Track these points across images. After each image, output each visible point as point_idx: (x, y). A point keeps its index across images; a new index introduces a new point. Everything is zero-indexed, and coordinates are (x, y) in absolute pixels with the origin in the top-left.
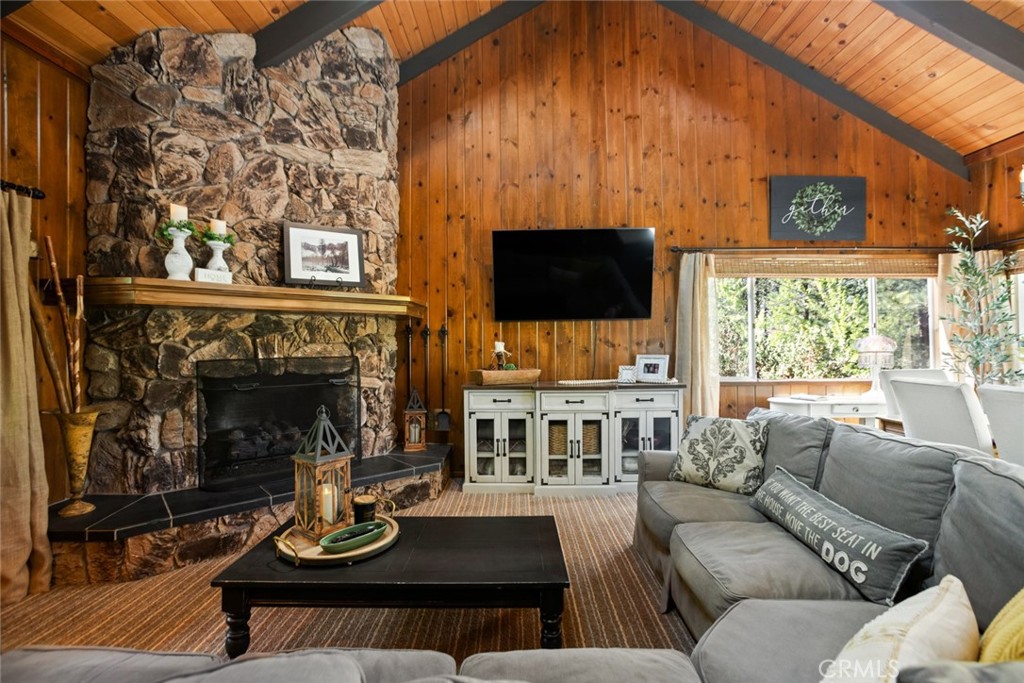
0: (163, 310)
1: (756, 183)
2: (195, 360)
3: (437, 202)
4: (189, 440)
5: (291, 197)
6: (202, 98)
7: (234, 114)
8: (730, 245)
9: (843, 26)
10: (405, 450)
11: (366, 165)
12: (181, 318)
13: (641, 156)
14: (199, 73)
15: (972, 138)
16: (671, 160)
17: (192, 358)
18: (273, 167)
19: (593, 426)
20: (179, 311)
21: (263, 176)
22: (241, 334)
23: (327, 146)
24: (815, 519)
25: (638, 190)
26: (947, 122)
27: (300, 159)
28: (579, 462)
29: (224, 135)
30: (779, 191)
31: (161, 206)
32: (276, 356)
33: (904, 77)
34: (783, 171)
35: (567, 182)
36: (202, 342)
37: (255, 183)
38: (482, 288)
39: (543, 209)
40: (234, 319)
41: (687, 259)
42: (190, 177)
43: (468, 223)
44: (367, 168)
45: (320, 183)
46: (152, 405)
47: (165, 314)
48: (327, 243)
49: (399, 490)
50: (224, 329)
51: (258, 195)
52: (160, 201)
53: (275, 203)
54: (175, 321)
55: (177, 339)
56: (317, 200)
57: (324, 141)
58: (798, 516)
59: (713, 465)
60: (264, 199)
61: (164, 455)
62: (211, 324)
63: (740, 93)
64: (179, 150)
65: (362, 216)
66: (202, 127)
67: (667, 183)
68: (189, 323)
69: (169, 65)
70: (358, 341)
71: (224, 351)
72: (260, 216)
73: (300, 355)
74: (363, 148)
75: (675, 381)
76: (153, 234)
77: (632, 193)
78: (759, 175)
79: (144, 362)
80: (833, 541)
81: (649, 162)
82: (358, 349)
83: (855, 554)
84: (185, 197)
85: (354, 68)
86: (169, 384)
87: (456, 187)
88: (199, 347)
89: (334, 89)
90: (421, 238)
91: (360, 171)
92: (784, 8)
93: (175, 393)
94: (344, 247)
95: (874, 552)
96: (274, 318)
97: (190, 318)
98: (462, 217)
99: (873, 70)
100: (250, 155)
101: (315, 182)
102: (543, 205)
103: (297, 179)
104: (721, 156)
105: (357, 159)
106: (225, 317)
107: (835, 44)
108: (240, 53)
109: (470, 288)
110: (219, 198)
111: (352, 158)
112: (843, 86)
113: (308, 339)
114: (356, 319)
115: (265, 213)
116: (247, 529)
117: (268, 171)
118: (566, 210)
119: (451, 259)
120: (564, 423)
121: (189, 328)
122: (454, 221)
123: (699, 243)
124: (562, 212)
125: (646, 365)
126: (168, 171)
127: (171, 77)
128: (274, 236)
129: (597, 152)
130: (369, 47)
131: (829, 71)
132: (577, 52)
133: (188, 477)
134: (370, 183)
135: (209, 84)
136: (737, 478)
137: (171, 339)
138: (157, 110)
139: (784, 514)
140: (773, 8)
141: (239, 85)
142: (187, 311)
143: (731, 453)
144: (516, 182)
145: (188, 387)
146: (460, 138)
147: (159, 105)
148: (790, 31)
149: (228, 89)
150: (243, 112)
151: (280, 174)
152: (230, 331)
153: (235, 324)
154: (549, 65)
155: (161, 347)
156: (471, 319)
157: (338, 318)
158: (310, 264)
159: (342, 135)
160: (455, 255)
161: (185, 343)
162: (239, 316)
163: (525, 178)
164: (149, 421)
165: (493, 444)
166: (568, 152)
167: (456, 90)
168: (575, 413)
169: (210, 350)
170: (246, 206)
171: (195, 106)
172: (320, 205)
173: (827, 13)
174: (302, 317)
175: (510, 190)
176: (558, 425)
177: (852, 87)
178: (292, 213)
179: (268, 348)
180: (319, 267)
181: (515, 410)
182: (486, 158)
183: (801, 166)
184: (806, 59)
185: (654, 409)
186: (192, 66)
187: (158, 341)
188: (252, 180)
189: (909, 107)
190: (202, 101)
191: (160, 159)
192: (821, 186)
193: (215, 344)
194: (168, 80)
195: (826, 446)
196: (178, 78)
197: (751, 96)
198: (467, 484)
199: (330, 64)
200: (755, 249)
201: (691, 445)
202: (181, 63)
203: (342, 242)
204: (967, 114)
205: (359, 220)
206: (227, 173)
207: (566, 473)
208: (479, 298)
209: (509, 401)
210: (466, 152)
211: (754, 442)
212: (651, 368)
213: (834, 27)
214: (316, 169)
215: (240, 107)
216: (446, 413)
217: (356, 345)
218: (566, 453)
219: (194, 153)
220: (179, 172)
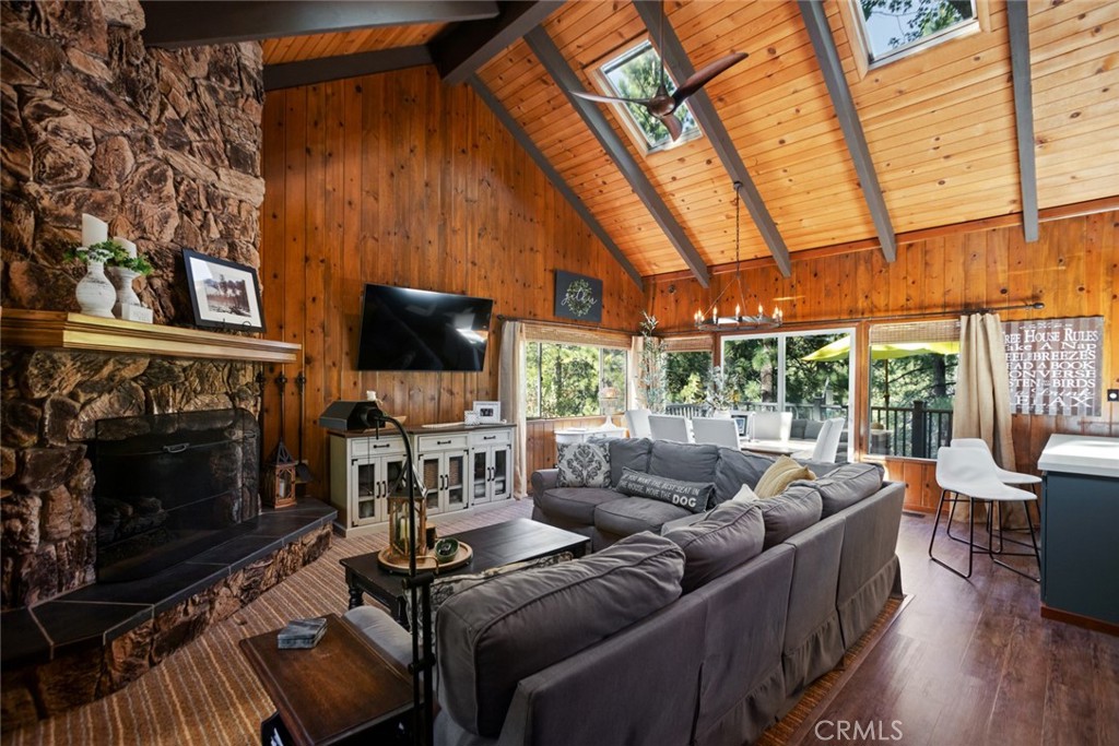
0: (48, 352)
1: (547, 273)
2: (86, 419)
3: (295, 240)
4: (78, 525)
5: (182, 218)
6: (89, 69)
7: (124, 100)
8: (531, 317)
9: (604, 183)
10: (276, 507)
11: (247, 192)
12: (69, 364)
13: (477, 235)
14: (84, 32)
15: (647, 268)
16: (497, 243)
17: (83, 417)
18: (162, 178)
19: (457, 462)
20: (67, 354)
21: (154, 187)
22: (134, 385)
23: (214, 162)
24: (665, 486)
25: (474, 264)
26: (639, 256)
27: (191, 173)
28: (447, 492)
29: (114, 126)
30: (560, 281)
31: (44, 209)
32: (170, 411)
33: (626, 224)
34: (562, 268)
35: (420, 245)
36: (95, 395)
37: (146, 195)
38: (342, 335)
39: (399, 267)
40: (129, 365)
41: (508, 325)
42: (80, 175)
43: (328, 268)
44: (249, 196)
45: (209, 206)
46: (33, 484)
47: (49, 357)
48: (227, 280)
49: (313, 542)
50: (117, 378)
51: (151, 210)
52: (43, 202)
53: (166, 223)
54: (63, 368)
55: (65, 392)
56: (204, 226)
57: (211, 156)
58: (655, 488)
59: (585, 473)
60: (156, 217)
61: (48, 549)
62: (106, 371)
63: (540, 202)
64: (68, 136)
65: (244, 250)
66: (88, 108)
67: (493, 261)
68: (79, 371)
69: (48, 10)
70: (239, 391)
71: (116, 406)
72: (153, 237)
73: (192, 409)
74: (245, 172)
75: (505, 422)
76: (34, 245)
77: (470, 265)
78: (550, 267)
79: (17, 424)
80: (678, 493)
81: (482, 242)
82: (241, 400)
83: (689, 496)
84: (73, 200)
85: (237, 75)
86: (56, 452)
87: (316, 228)
88: (89, 402)
89: (221, 95)
90: (275, 276)
91: (243, 198)
92: (575, 156)
93: (64, 465)
94: (242, 285)
95: (697, 492)
96: (166, 364)
97: (78, 364)
98: (322, 261)
99: (612, 214)
100: (143, 158)
101: (204, 204)
102: (399, 263)
103: (188, 198)
104: (528, 247)
105: (241, 183)
106: (120, 363)
107: (597, 191)
108: (129, 20)
109: (328, 336)
110: (111, 208)
111: (236, 181)
112: (593, 215)
113: (199, 389)
114: (239, 366)
115: (156, 234)
116: (208, 608)
117: (159, 182)
118: (419, 271)
119: (309, 302)
120: (436, 461)
121: (79, 377)
122: (313, 263)
123: (513, 313)
124: (416, 273)
125: (482, 410)
126: (55, 162)
127: (52, 28)
128: (168, 265)
129: (445, 224)
130: (251, 55)
131: (588, 204)
132: (431, 127)
133: (77, 574)
134: (249, 213)
135: (93, 50)
136: (600, 478)
137: (57, 391)
138: (32, 70)
139: (644, 489)
140: (568, 153)
141: (129, 63)
142: (76, 354)
143: (594, 464)
144: (376, 236)
145: (77, 455)
146: (320, 177)
147: (37, 64)
148: (574, 171)
149: (114, 64)
150: (135, 100)
151: (169, 188)
152: (123, 381)
153: (128, 373)
154: (408, 133)
155: (47, 405)
156: (330, 367)
157: (222, 365)
158: (216, 304)
159: (225, 152)
160: (314, 299)
161: (73, 395)
162: (135, 362)
163: (384, 233)
164: (27, 507)
165: (373, 489)
166: (421, 218)
167: (316, 124)
168: (444, 451)
169: (101, 406)
170: (139, 223)
171: (79, 78)
172: (209, 232)
173: (598, 171)
174: (191, 363)
175: (370, 242)
176: (432, 464)
177: (598, 218)
178: (183, 238)
179: (163, 402)
180: (224, 307)
181: (394, 454)
182: (347, 206)
183: (572, 267)
184: (577, 191)
185: (497, 445)
186: (76, 20)
187: (45, 394)
188: (142, 190)
189: (624, 241)
190: (88, 72)
191: (45, 142)
192: (582, 282)
193: (105, 398)
194: (48, 31)
195: (650, 452)
196: (60, 33)
197: (547, 207)
198: (349, 529)
199: (216, 63)
200: (546, 321)
201: (569, 463)
202: (63, 12)
203: (240, 280)
204: (649, 255)
205: (242, 253)
206: (118, 176)
207: (437, 505)
208: (338, 347)
209: (388, 446)
210: (326, 194)
211: (605, 456)
212: (487, 412)
213: (600, 181)
214: (206, 188)
215: (132, 93)
216: (304, 465)
217: (238, 394)
218: (436, 486)
219: (83, 143)
220: (69, 166)
